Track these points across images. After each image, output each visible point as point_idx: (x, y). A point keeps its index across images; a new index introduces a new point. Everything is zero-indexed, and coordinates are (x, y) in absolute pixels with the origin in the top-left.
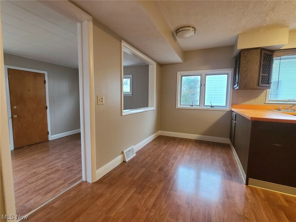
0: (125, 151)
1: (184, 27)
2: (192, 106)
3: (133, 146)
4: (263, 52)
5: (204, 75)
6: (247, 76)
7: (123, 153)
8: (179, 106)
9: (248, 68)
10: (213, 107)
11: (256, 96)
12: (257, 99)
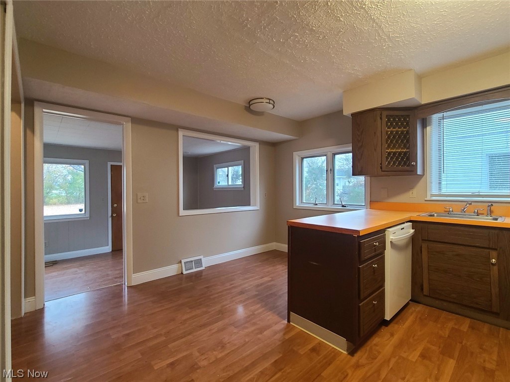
0: (183, 261)
1: (253, 100)
2: (316, 204)
3: (202, 256)
4: (385, 113)
5: (330, 155)
6: (362, 155)
7: (181, 262)
8: (297, 205)
9: (363, 142)
10: (345, 207)
11: (410, 187)
12: (411, 192)
